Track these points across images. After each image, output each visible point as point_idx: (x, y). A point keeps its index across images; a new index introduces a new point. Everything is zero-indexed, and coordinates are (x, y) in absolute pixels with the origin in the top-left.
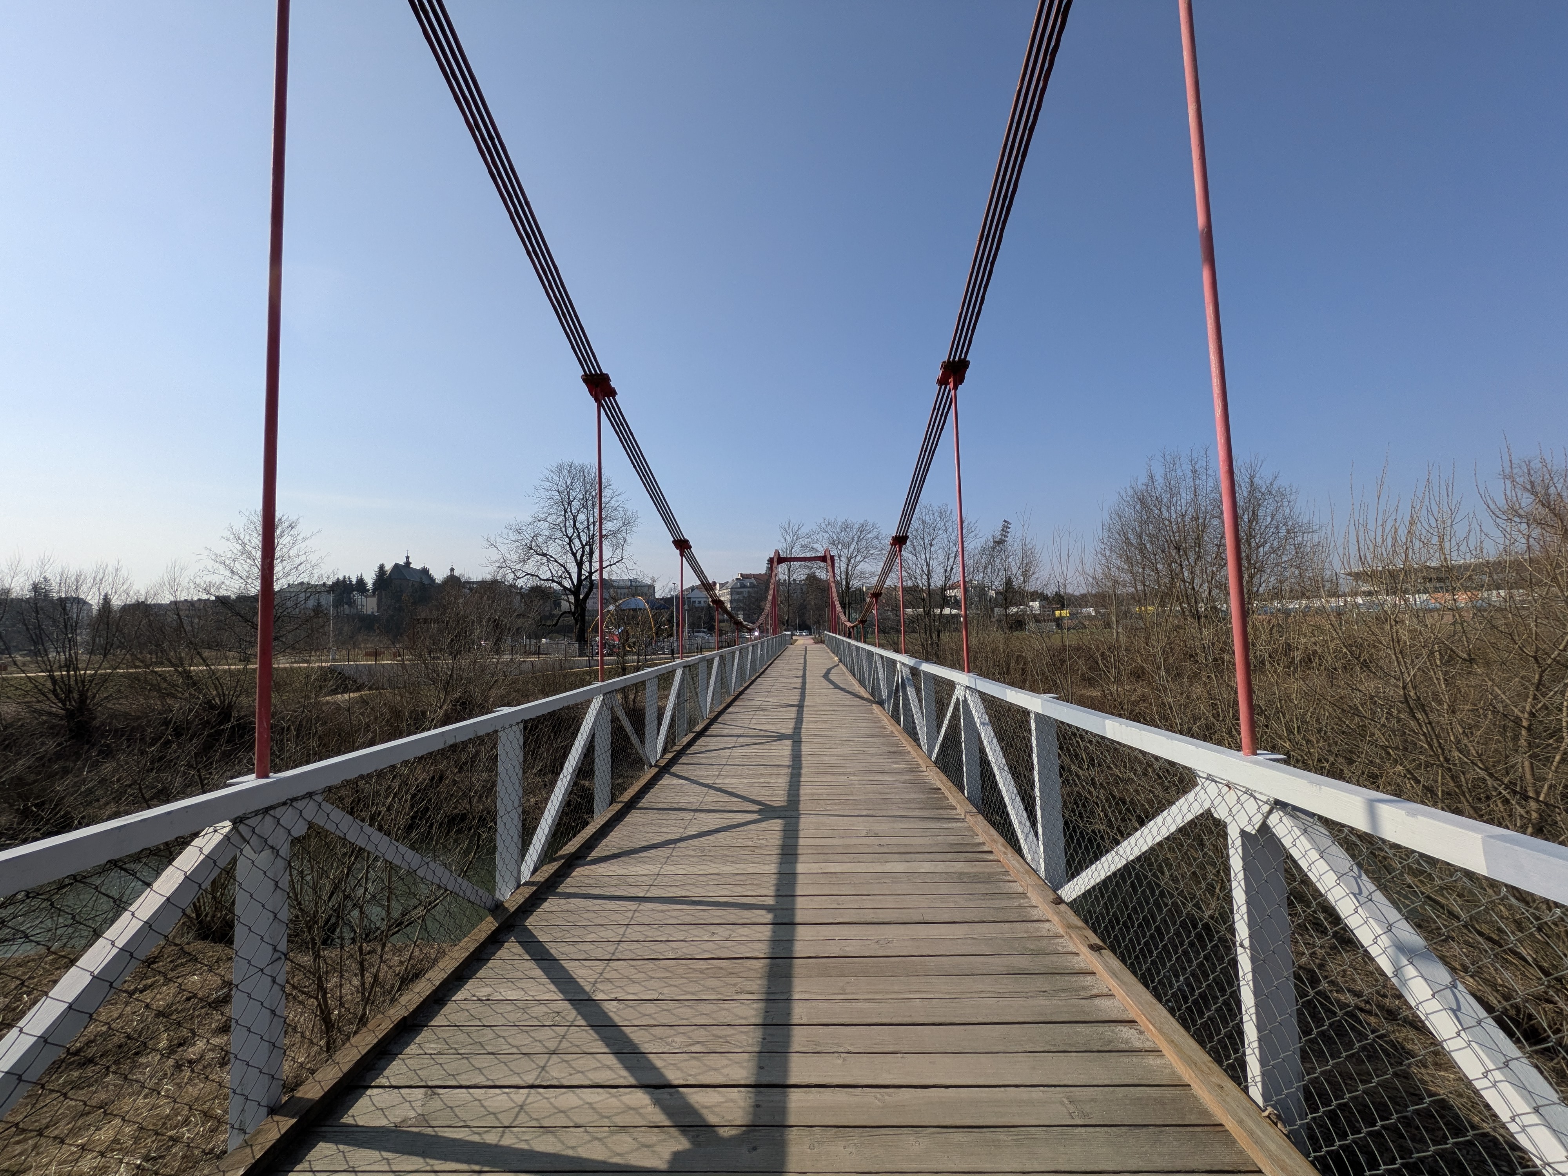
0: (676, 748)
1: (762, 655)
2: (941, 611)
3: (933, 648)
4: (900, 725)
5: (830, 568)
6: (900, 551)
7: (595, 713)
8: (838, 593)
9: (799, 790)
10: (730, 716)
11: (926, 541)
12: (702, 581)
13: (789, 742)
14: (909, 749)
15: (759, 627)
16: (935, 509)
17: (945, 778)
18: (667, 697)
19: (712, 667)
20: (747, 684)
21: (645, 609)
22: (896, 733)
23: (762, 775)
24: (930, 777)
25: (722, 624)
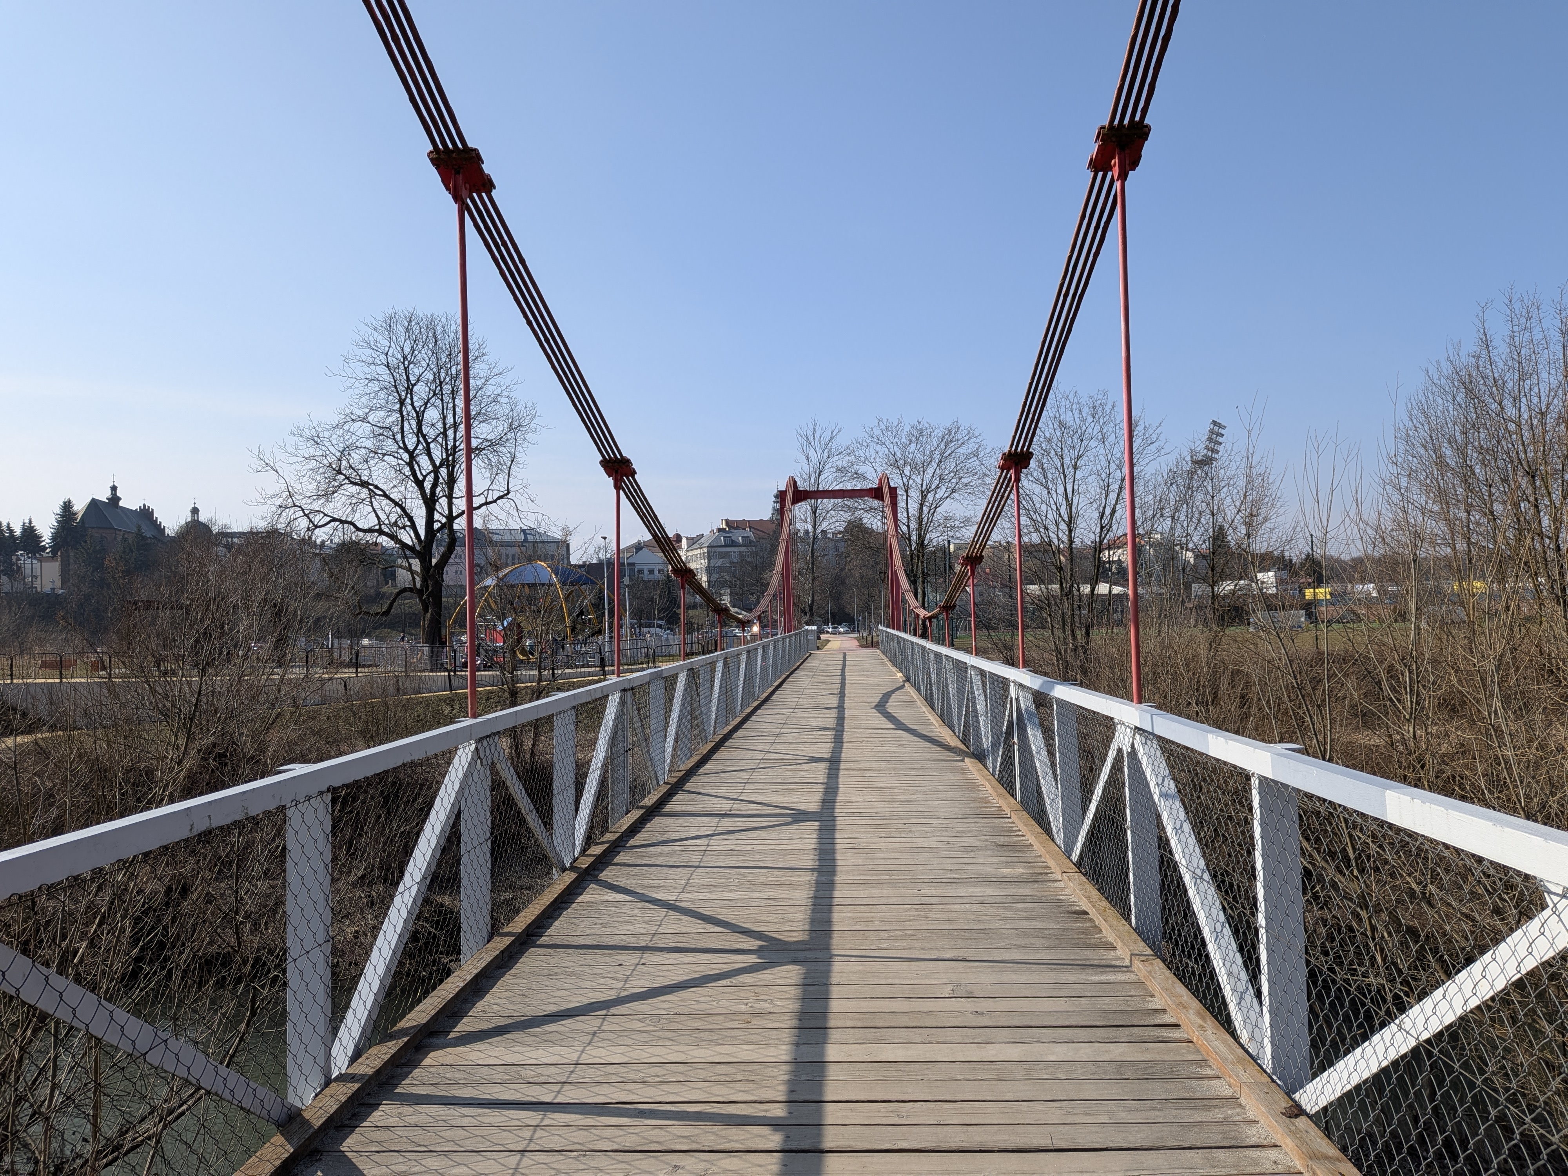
0: (609, 837)
1: (764, 668)
2: (1093, 590)
3: (1077, 657)
4: (1013, 796)
5: (888, 511)
6: (1018, 480)
7: (461, 774)
8: (903, 557)
9: (830, 912)
10: (707, 778)
11: (1067, 460)
12: (655, 536)
13: (815, 825)
14: (1031, 839)
15: (759, 618)
16: (1083, 401)
17: (1095, 894)
18: (594, 742)
19: (674, 690)
20: (739, 720)
21: (550, 585)
22: (1008, 811)
23: (765, 884)
24: (1068, 891)
25: (691, 612)
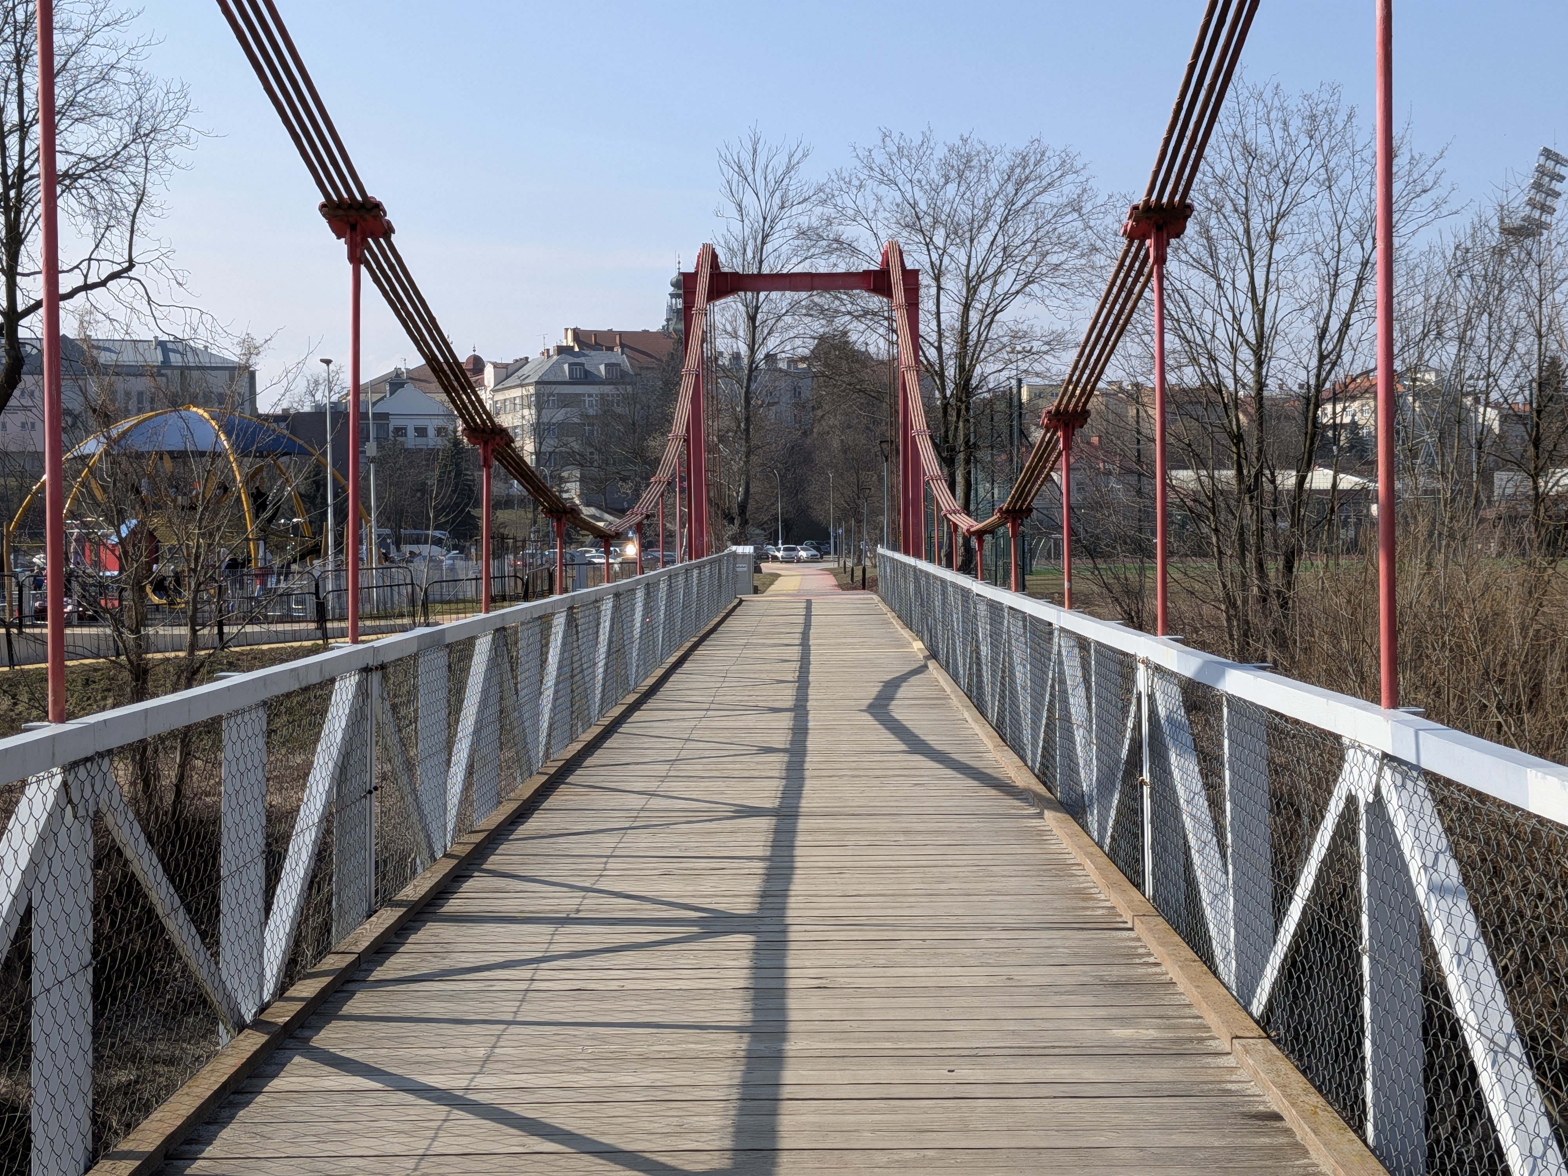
0: (333, 962)
1: (648, 628)
2: (1301, 481)
3: (1266, 613)
4: (1139, 886)
5: (900, 318)
6: (1161, 260)
7: (32, 836)
8: (929, 409)
9: (774, 1113)
10: (530, 847)
11: (1256, 223)
12: (431, 359)
13: (746, 941)
14: (1172, 971)
15: (639, 528)
16: (1292, 104)
17: (1297, 1081)
18: (303, 774)
19: (466, 670)
20: (595, 731)
21: (216, 455)
22: (1127, 916)
23: (645, 1059)
24: (1243, 1074)
25: (503, 515)
